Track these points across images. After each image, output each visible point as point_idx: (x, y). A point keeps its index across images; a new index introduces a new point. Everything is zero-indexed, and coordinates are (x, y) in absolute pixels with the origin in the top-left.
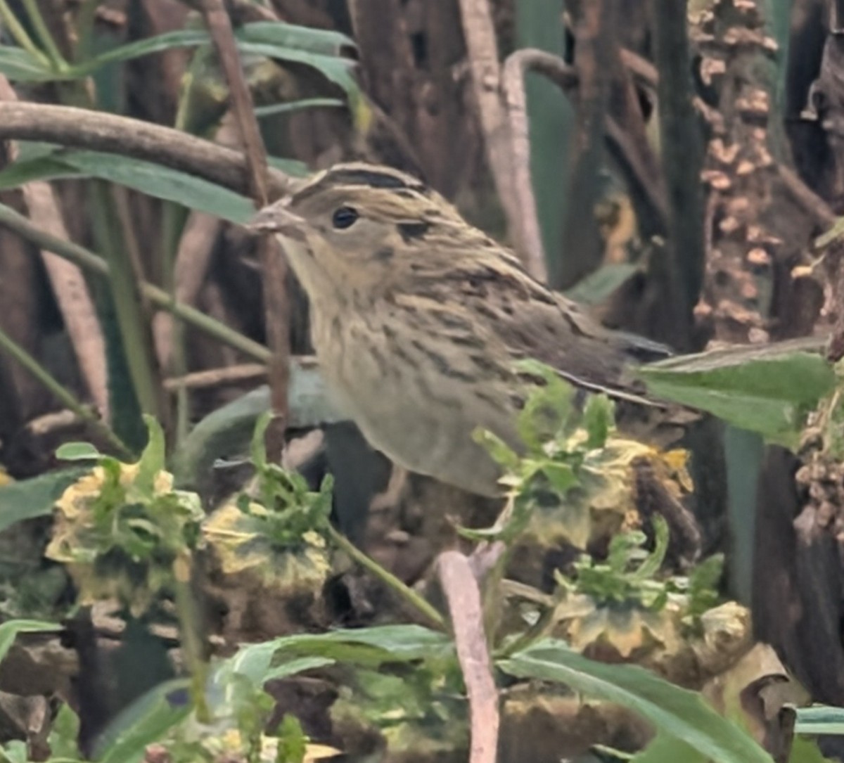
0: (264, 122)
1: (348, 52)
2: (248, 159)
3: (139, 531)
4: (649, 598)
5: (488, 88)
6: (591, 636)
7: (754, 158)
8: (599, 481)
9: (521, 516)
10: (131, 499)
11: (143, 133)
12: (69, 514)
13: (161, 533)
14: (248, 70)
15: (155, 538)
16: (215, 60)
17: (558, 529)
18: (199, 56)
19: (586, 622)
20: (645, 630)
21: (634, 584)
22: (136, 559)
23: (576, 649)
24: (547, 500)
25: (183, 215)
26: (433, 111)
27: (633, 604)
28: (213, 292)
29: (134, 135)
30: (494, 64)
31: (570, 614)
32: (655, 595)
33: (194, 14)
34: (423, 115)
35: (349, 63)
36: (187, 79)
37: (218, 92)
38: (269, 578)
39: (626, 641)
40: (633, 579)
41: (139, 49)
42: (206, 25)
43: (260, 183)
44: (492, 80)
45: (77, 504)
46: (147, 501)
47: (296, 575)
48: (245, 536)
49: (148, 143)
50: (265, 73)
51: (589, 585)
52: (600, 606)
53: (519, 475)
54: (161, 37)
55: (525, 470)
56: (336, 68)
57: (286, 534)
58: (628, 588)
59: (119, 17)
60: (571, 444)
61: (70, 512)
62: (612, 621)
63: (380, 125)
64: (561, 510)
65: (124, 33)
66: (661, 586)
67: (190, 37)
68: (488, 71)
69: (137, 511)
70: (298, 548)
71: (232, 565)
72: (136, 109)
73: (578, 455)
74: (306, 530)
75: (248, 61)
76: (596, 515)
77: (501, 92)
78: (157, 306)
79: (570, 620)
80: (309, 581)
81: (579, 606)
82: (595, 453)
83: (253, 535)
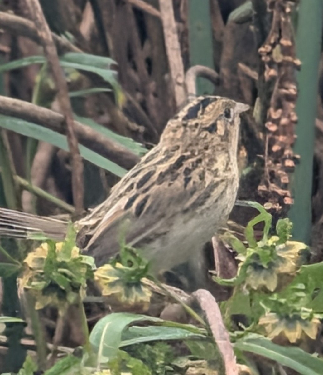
0: (73, 99)
1: (113, 67)
2: (66, 117)
3: (65, 274)
4: (304, 316)
5: (179, 84)
6: (276, 333)
7: (289, 117)
8: (283, 260)
9: (245, 275)
10: (59, 259)
11: (14, 104)
12: (31, 266)
13: (74, 276)
14: (67, 75)
15: (71, 278)
16: (50, 70)
17: (262, 282)
18: (44, 68)
19: (274, 326)
20: (303, 331)
21: (298, 309)
22: (63, 288)
23: (269, 339)
24: (257, 267)
25: (36, 143)
26: (155, 95)
27: (297, 318)
28: (51, 181)
29: (10, 105)
30: (182, 72)
31: (266, 322)
32: (308, 315)
33: (41, 49)
34: (151, 97)
35: (115, 72)
36: (38, 79)
37: (52, 85)
38: (123, 298)
39: (293, 336)
40: (297, 306)
41: (15, 64)
42: (46, 53)
43: (70, 129)
44: (181, 80)
45: (34, 261)
46: (67, 260)
47: (136, 298)
48: (112, 279)
49: (18, 109)
50: (75, 76)
51: (277, 308)
52: (281, 318)
53: (245, 255)
54: (26, 59)
55: (248, 253)
56: (108, 75)
57: (133, 278)
58: (295, 310)
59: (6, 49)
60: (270, 242)
61: (31, 265)
62: (287, 325)
63: (129, 102)
64: (264, 272)
65: (8, 57)
66: (311, 310)
67: (40, 59)
68: (179, 75)
69: (63, 265)
70: (138, 284)
71: (106, 292)
72: (14, 94)
73: (273, 247)
74: (142, 277)
75: (66, 70)
76: (281, 276)
77: (185, 86)
78: (23, 188)
79: (267, 325)
80: (142, 301)
81: (271, 318)
82: (282, 246)
83: (117, 278)
